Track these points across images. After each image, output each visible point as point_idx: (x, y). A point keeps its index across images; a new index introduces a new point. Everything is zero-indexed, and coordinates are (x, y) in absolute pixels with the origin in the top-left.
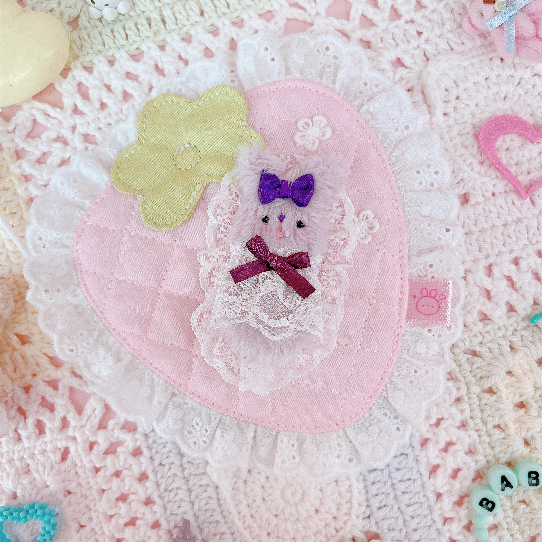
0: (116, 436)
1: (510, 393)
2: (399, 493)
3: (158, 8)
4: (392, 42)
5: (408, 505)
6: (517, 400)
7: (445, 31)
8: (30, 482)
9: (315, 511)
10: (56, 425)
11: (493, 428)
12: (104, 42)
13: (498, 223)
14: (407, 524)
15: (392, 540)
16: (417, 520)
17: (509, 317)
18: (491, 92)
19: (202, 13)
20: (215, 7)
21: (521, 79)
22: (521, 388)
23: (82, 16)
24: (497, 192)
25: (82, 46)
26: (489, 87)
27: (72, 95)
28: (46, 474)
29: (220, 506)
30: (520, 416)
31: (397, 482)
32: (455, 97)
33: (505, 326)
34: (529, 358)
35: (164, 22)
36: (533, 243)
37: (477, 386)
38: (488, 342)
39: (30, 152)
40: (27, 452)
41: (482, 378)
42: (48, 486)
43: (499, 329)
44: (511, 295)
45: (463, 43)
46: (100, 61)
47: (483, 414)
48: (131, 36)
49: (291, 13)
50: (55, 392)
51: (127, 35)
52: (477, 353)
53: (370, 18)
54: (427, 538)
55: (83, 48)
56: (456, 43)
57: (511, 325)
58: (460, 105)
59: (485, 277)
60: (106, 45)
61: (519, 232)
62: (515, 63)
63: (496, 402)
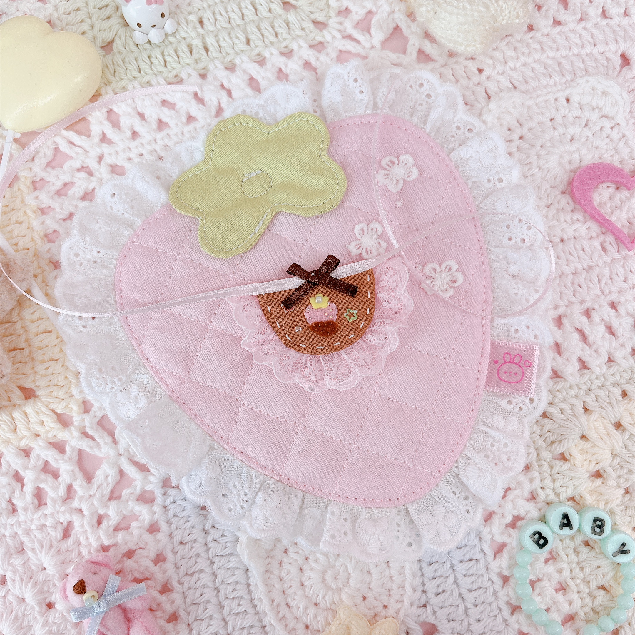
0: (130, 508)
1: (585, 460)
2: (459, 576)
3: (201, 36)
4: (452, 78)
5: (470, 591)
6: (593, 468)
7: (507, 68)
8: (22, 562)
9: (362, 599)
10: (60, 495)
11: (567, 501)
12: (139, 68)
13: (568, 270)
14: (469, 613)
15: (452, 633)
16: (480, 608)
17: (582, 375)
18: (556, 133)
19: (248, 42)
20: (263, 35)
21: (588, 121)
22: (597, 454)
23: (117, 40)
24: (565, 237)
25: (115, 72)
26: (554, 128)
27: (101, 122)
28: (44, 553)
29: (250, 592)
30: (597, 487)
31: (458, 563)
32: (518, 137)
33: (577, 385)
34: (604, 421)
35: (206, 49)
36: (605, 294)
37: (548, 452)
38: (559, 402)
39: (49, 182)
40: (22, 526)
41: (553, 442)
42: (45, 569)
43: (571, 387)
44: (583, 350)
45: (526, 82)
46: (134, 88)
47: (556, 484)
48: (169, 62)
49: (344, 45)
50: (61, 455)
51: (165, 62)
52: (548, 415)
53: (427, 54)
54: (493, 631)
55: (117, 73)
56: (520, 82)
57: (584, 383)
58: (524, 145)
59: (555, 329)
60: (142, 72)
61: (590, 281)
62: (581, 104)
63: (569, 470)
